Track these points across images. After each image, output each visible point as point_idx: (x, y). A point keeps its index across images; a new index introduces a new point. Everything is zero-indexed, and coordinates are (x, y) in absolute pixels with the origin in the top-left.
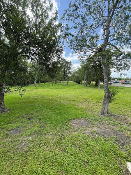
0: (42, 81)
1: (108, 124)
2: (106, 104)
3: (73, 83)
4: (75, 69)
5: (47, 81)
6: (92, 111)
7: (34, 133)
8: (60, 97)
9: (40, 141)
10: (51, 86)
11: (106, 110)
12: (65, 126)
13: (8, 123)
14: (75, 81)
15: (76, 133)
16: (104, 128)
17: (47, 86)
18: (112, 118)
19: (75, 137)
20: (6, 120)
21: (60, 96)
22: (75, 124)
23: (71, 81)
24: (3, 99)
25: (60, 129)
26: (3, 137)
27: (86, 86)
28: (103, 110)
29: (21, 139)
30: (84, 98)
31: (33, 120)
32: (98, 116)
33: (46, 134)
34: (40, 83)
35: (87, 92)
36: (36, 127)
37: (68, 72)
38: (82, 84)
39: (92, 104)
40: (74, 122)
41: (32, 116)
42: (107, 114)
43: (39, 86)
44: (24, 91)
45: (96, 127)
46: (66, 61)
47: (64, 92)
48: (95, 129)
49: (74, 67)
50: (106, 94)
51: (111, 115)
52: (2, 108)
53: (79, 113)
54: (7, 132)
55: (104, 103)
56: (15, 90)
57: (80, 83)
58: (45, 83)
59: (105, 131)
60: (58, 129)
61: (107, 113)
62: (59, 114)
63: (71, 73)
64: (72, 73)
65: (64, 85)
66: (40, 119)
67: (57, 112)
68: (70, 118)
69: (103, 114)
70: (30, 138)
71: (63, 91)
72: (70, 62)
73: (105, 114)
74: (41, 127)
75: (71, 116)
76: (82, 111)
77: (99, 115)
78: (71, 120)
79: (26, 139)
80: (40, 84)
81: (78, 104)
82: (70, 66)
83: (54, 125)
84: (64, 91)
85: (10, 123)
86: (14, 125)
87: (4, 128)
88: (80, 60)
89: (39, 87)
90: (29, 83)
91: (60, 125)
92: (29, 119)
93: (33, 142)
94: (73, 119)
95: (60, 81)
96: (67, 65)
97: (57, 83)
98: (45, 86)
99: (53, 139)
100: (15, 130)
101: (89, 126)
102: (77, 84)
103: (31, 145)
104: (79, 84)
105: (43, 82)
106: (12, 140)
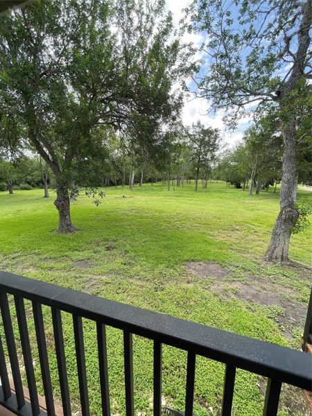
0: (147, 179)
1: (274, 283)
2: (281, 237)
3: (222, 184)
4: (230, 147)
5: (159, 180)
6: (246, 251)
7: (111, 272)
8: (178, 214)
9: (119, 284)
10: (165, 191)
11: (278, 252)
12: (172, 270)
13: (74, 250)
14: (228, 181)
15: (191, 286)
16: (258, 288)
17: (157, 190)
18: (289, 272)
19: (186, 291)
20: (71, 244)
21: (178, 212)
22: (195, 269)
23: (218, 179)
24: (69, 209)
25: (161, 273)
26: (65, 268)
27: (254, 193)
28: (272, 250)
29: (90, 276)
30: (235, 222)
31: (115, 251)
32: (255, 262)
33: (131, 277)
34: (143, 183)
35: (250, 208)
36: (117, 263)
37: (209, 156)
38: (245, 188)
39: (252, 237)
40: (193, 267)
41: (114, 244)
42: (282, 260)
43: (139, 190)
44: (101, 194)
45: (238, 283)
46: (206, 128)
47: (191, 204)
48: (236, 286)
49: (226, 144)
50: (284, 212)
51: (293, 265)
52: (68, 225)
53: (212, 250)
54: (71, 263)
55: (275, 234)
56: (87, 194)
57: (242, 185)
58: (154, 184)
59: (259, 293)
60: (156, 272)
61: (282, 257)
62: (167, 247)
63: (217, 160)
64: (222, 158)
65: (196, 190)
66: (127, 252)
67: (163, 243)
68: (186, 258)
69: (270, 259)
70: (104, 278)
71: (189, 202)
72: (216, 131)
73: (274, 260)
74: (125, 264)
75: (189, 253)
76: (221, 249)
77: (258, 261)
78: (187, 260)
79: (97, 277)
80: (142, 185)
81: (216, 233)
82: (215, 141)
83: (149, 265)
84: (191, 202)
85: (77, 250)
86: (81, 254)
87: (67, 256)
88: (229, 125)
89: (139, 193)
90: (119, 183)
91: (161, 267)
92: (108, 249)
93: (107, 283)
94: (193, 261)
95: (190, 178)
96: (207, 139)
97: (181, 185)
98: (153, 190)
99: (142, 287)
100: (82, 262)
101: (224, 278)
102: (232, 188)
103: (104, 288)
104: (238, 187)
105: (150, 181)
106: (77, 275)
